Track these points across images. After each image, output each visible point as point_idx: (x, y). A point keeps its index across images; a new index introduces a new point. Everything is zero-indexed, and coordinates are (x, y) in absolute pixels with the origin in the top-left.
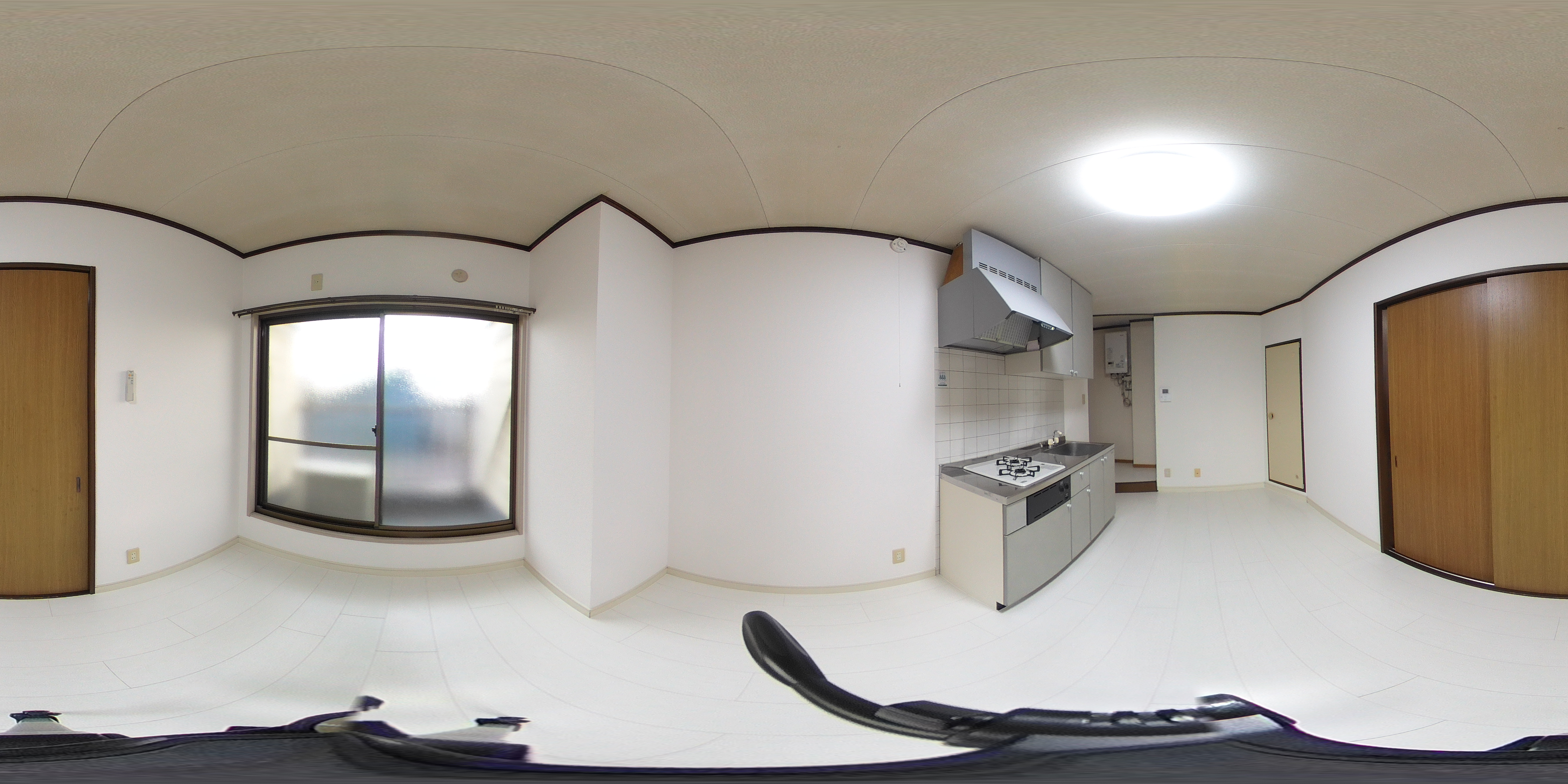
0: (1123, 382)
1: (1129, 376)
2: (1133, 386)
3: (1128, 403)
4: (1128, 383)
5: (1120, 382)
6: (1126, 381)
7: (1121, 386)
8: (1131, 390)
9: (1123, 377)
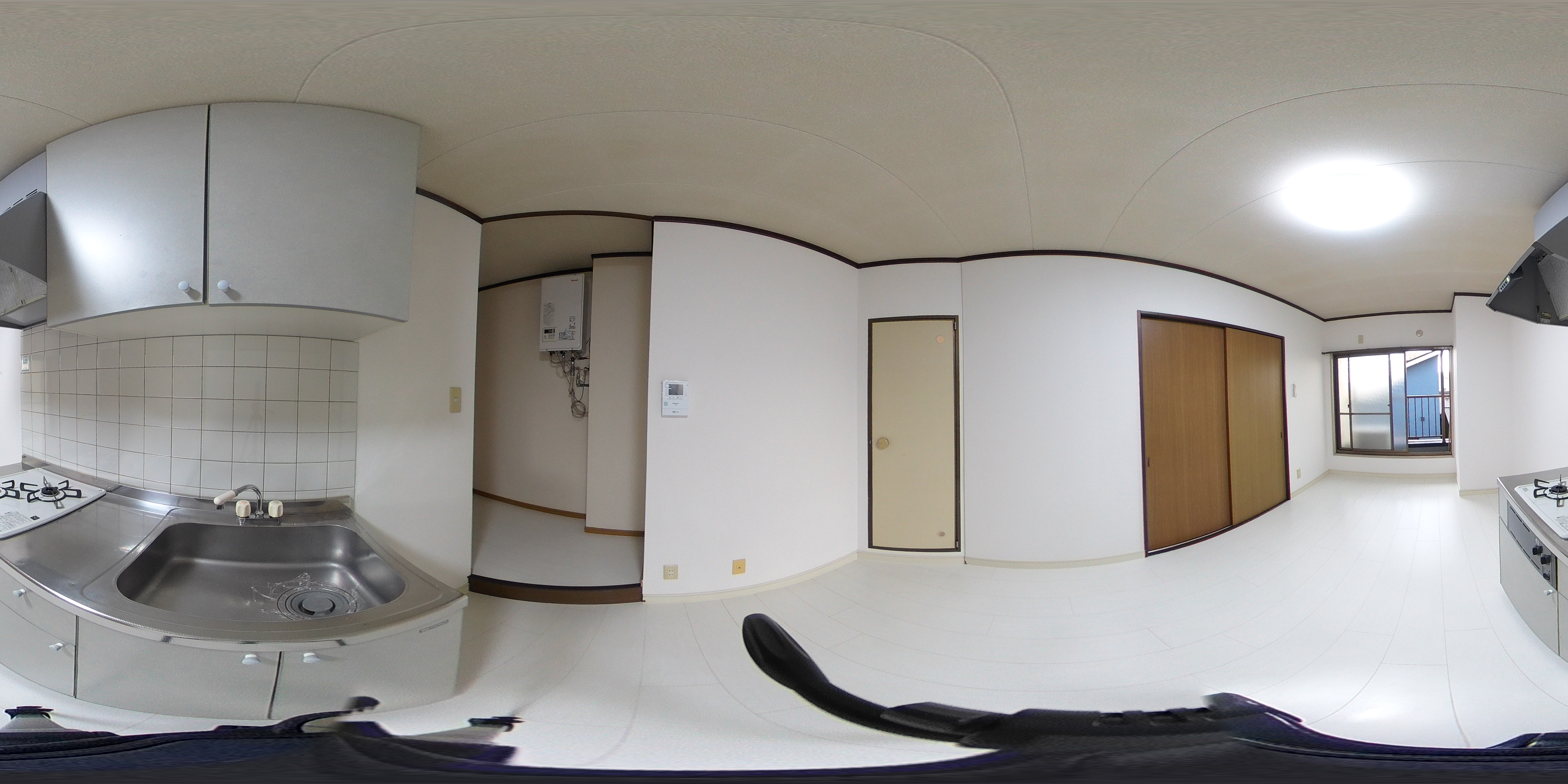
0: (573, 369)
1: (585, 358)
2: (593, 378)
3: (580, 411)
4: (582, 373)
5: (567, 369)
6: (578, 369)
7: (569, 377)
8: (588, 385)
9: (573, 359)
